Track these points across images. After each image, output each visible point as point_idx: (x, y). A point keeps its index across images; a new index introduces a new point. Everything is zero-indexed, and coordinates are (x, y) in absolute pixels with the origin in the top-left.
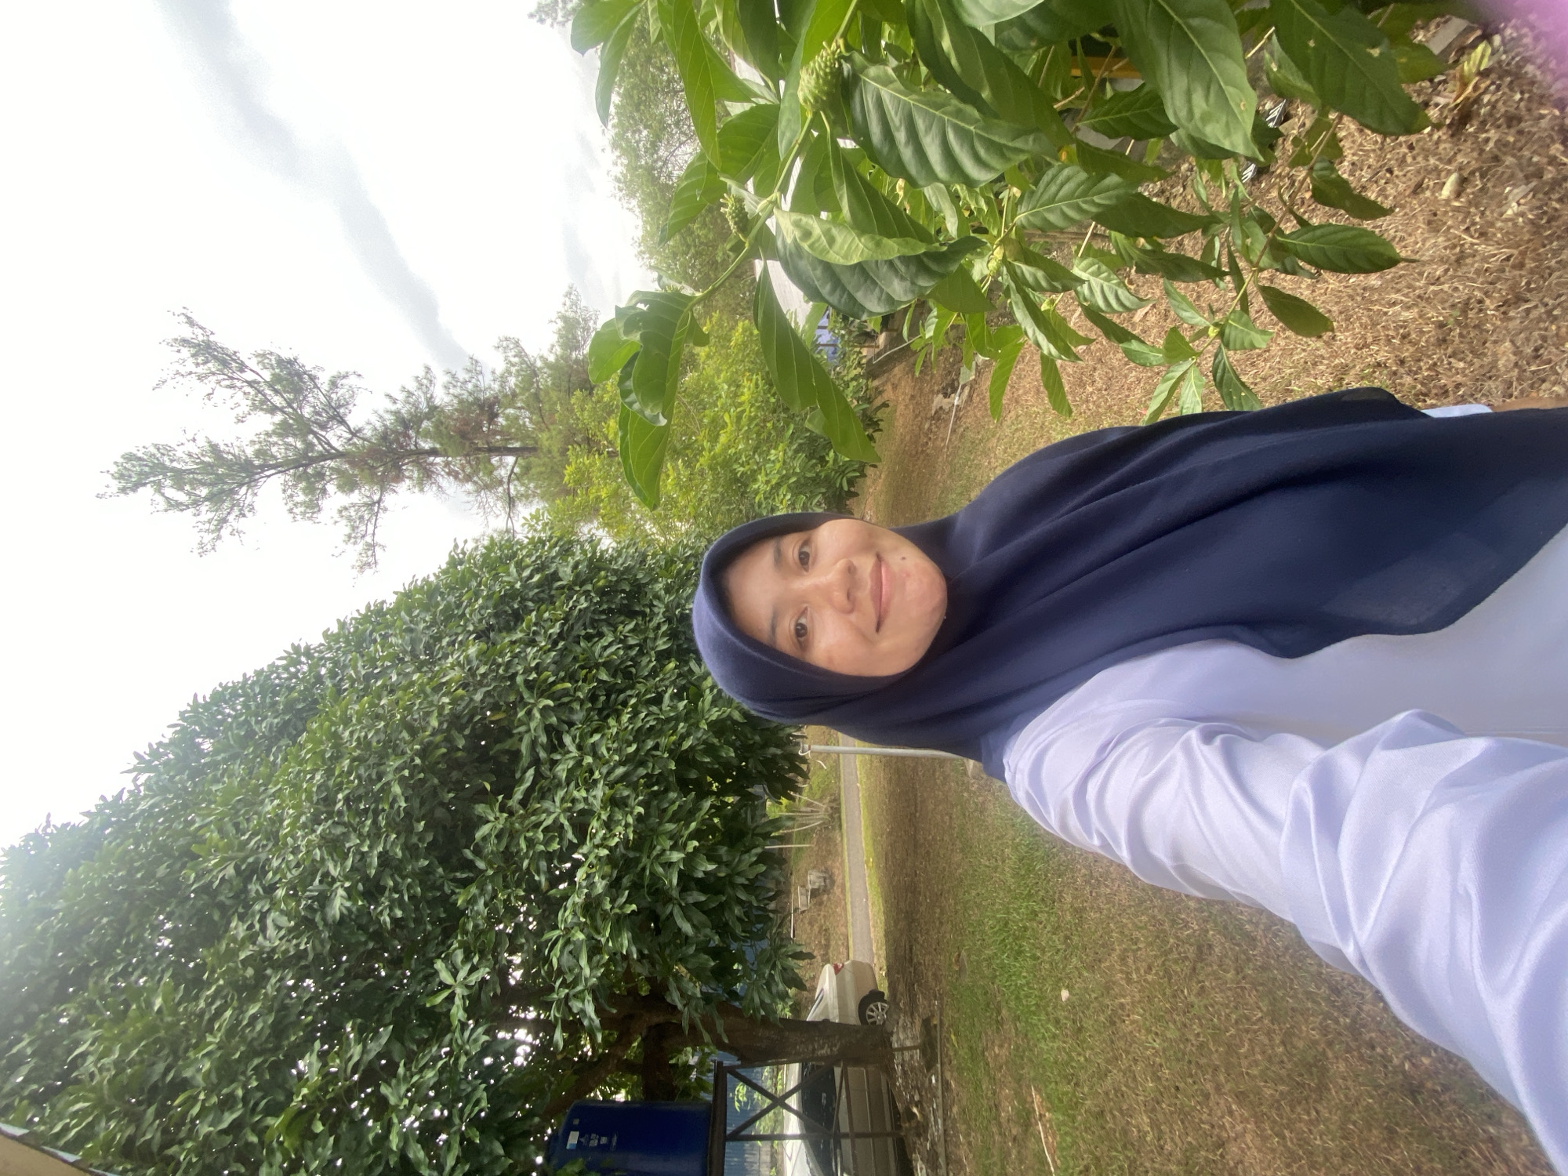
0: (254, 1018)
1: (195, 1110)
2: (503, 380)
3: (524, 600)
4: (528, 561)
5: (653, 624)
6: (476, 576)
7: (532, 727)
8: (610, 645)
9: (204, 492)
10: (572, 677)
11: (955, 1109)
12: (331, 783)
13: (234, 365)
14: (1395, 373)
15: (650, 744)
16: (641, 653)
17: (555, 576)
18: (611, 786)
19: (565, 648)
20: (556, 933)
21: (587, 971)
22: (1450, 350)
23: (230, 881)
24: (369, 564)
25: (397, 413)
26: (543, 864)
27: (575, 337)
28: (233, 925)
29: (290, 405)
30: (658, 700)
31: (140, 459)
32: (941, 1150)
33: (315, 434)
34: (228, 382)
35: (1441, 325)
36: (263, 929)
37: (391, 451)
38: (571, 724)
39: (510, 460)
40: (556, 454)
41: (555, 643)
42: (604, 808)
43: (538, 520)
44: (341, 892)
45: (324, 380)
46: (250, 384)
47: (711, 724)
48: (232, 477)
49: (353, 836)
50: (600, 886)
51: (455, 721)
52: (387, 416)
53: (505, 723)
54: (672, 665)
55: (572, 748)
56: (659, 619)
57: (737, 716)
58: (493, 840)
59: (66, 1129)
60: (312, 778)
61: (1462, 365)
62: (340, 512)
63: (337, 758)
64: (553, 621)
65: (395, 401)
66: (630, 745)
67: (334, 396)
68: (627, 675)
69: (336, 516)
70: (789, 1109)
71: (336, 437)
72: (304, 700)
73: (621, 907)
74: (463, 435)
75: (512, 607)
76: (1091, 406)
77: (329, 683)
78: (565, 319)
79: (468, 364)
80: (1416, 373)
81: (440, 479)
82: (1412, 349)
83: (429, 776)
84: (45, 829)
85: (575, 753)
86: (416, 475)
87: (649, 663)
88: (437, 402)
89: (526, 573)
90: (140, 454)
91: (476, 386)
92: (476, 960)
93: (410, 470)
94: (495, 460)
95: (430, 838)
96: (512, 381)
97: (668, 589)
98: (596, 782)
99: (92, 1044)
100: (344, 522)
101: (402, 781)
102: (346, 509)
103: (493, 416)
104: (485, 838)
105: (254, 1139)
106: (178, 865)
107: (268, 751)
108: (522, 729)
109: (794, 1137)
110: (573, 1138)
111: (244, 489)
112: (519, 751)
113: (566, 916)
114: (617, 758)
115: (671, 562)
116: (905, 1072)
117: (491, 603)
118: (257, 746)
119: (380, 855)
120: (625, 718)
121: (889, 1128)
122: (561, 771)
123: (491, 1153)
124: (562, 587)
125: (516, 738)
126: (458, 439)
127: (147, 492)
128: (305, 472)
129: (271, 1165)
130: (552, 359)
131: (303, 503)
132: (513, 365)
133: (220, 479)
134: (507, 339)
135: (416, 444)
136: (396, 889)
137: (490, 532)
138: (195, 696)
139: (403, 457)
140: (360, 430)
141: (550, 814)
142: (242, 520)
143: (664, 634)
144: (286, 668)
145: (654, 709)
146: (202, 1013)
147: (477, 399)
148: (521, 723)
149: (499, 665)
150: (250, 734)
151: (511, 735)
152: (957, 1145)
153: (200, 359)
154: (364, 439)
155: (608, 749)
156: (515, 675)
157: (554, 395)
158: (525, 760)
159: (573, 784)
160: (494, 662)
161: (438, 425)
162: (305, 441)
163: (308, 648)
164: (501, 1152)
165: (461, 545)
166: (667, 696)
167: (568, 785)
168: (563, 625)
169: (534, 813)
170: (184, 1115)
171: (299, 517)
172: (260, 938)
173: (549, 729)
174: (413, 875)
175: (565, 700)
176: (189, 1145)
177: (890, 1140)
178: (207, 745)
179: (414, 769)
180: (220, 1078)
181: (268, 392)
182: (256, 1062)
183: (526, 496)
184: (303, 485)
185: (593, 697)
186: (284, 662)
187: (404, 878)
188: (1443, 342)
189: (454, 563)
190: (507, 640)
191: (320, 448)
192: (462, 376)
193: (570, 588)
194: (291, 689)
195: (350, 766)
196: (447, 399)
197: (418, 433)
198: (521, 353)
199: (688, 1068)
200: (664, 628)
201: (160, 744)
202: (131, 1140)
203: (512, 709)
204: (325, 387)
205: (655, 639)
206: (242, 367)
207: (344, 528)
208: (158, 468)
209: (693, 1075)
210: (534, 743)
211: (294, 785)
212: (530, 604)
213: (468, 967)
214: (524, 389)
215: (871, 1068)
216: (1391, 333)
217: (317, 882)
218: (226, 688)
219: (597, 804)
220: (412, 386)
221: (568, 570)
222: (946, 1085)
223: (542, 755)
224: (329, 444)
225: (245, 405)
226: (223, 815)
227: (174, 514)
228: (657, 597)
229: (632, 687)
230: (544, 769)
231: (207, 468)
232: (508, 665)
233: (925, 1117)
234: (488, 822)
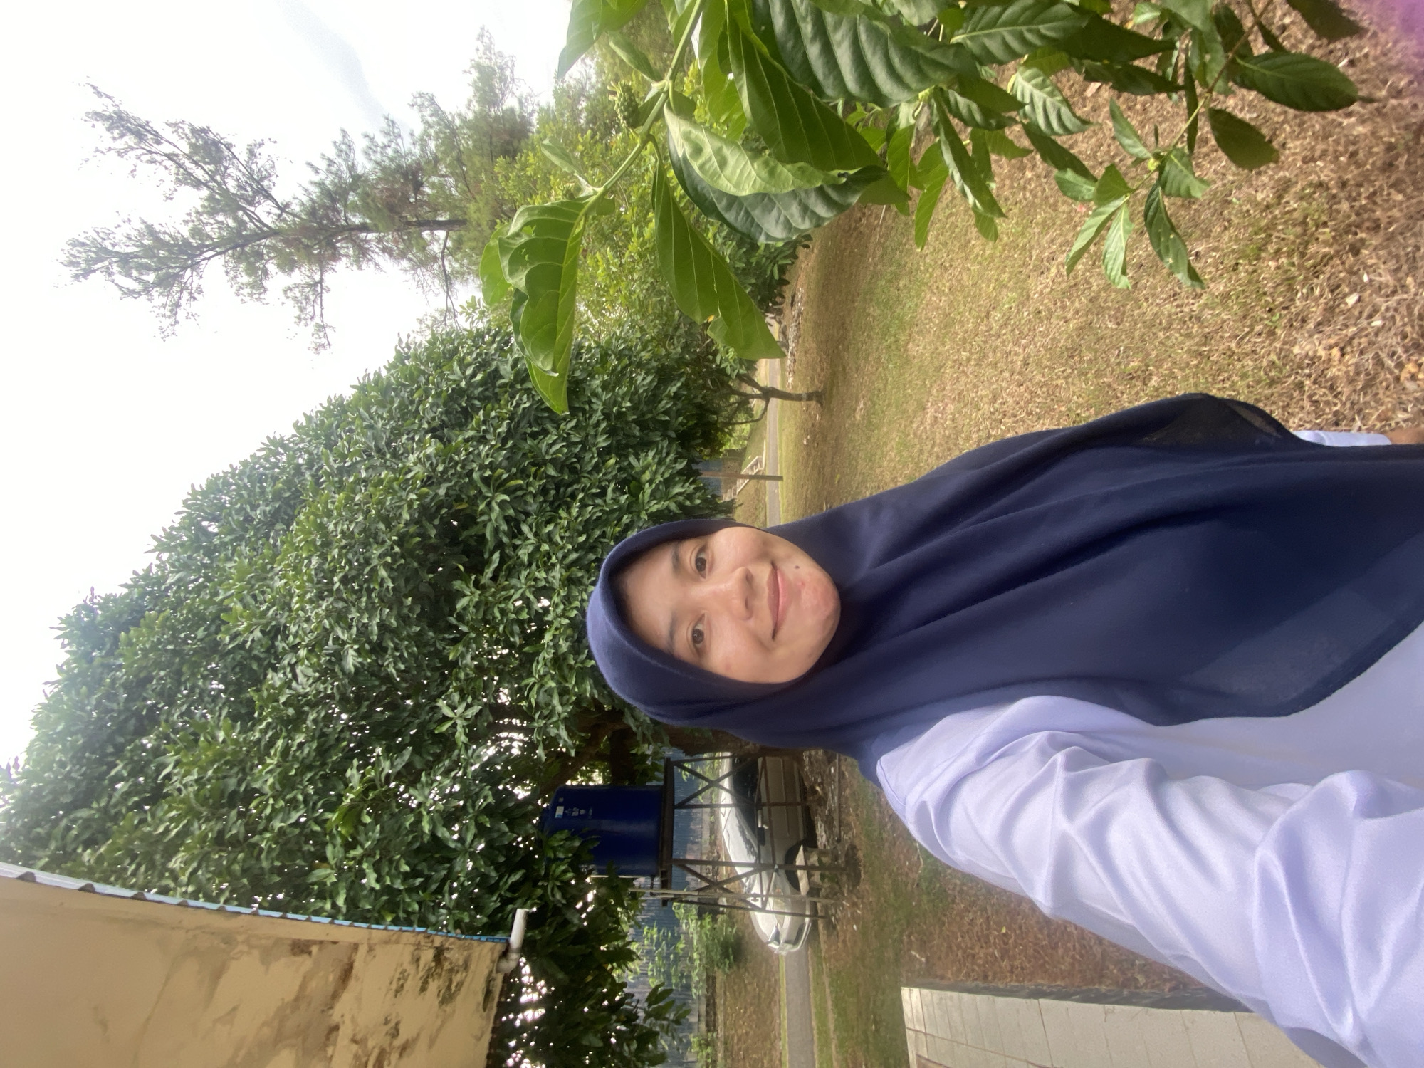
0: (301, 745)
1: (268, 811)
2: (423, 143)
3: (470, 398)
4: (469, 359)
5: (593, 420)
6: (423, 373)
7: (493, 517)
8: (555, 442)
9: (151, 277)
10: (523, 473)
11: (848, 791)
12: (326, 566)
13: (149, 136)
14: (1334, 196)
15: (597, 533)
16: (584, 449)
17: (496, 374)
18: (568, 567)
19: (514, 445)
20: (531, 681)
21: (559, 708)
22: (1392, 179)
23: (259, 640)
24: (322, 346)
25: (320, 184)
26: (516, 628)
27: (492, 89)
28: (269, 676)
29: (212, 179)
30: (603, 494)
31: (83, 244)
32: (836, 816)
33: (244, 210)
34: (147, 157)
35: (1390, 148)
36: (295, 677)
37: (322, 228)
38: (528, 514)
39: (441, 234)
40: (485, 226)
41: (504, 441)
42: (563, 586)
43: (475, 309)
44: (351, 652)
45: (241, 153)
46: (170, 156)
47: (651, 515)
48: (176, 260)
49: (353, 609)
50: (564, 646)
51: (426, 512)
52: (313, 189)
53: (469, 511)
54: (612, 461)
55: (530, 535)
56: (598, 416)
57: (673, 506)
58: (472, 610)
59: (167, 830)
60: (310, 562)
61: (1400, 197)
62: (285, 292)
63: (327, 544)
64: (500, 418)
65: (317, 171)
66: (580, 535)
67: (254, 167)
68: (573, 470)
69: (283, 298)
70: (723, 788)
71: (265, 212)
72: (289, 489)
73: (583, 662)
74: (392, 208)
75: (460, 405)
76: (1028, 194)
77: (308, 475)
78: (479, 67)
79: (384, 124)
80: (1355, 200)
81: (375, 256)
82: (1356, 172)
83: (409, 560)
84: (91, 600)
85: (532, 539)
86: (351, 252)
87: (591, 459)
88: (360, 171)
89: (469, 371)
90: (82, 240)
91: (397, 151)
92: (470, 700)
93: (344, 247)
94: (426, 234)
95: (418, 611)
96: (432, 145)
97: (605, 386)
98: (554, 565)
99: (174, 767)
100: (290, 303)
101: (386, 565)
102: (290, 289)
103: (418, 186)
104: (465, 608)
105: (317, 828)
106: (213, 628)
107: (267, 536)
108: (485, 518)
109: (726, 806)
110: (560, 811)
111: (188, 272)
112: (484, 535)
113: (538, 668)
114: (570, 547)
115: (604, 357)
116: (811, 763)
117: (441, 401)
118: (257, 530)
119: (378, 625)
120: (574, 512)
121: (799, 799)
122: (523, 554)
123: (499, 830)
124: (504, 385)
125: (480, 526)
126: (385, 211)
127: (97, 278)
128: (243, 252)
129: (335, 846)
130: (470, 116)
131: (247, 284)
132: (430, 126)
133: (163, 263)
134: (421, 95)
135: (346, 219)
136: (396, 649)
137: (431, 311)
138: (193, 486)
139: (334, 235)
140: (287, 205)
141: (517, 589)
142: (193, 303)
143: (604, 432)
144: (267, 459)
145: (598, 501)
146: (259, 740)
147: (399, 166)
148: (482, 513)
149: (457, 463)
150: (248, 519)
151: (477, 524)
152: (848, 814)
153: (116, 133)
154: (294, 215)
155: (562, 538)
156: (472, 471)
157: (477, 160)
158: (491, 545)
159: (534, 566)
160: (451, 459)
161: (365, 196)
162: (236, 219)
163: (282, 439)
164: (507, 829)
165: (405, 340)
166: (610, 490)
167: (530, 565)
168: (509, 424)
169: (505, 588)
170: (259, 815)
171: (247, 299)
172: (294, 684)
173: (508, 520)
174: (409, 637)
175: (520, 493)
176: (268, 835)
177: (799, 808)
178: (213, 528)
179: (394, 556)
180: (283, 786)
181: (188, 164)
182: (309, 775)
183: (461, 274)
184: (242, 266)
185: (544, 491)
186: (264, 453)
187: (402, 640)
188: (1389, 166)
189: (401, 358)
190: (460, 438)
191: (251, 226)
192: (381, 139)
193: (512, 385)
194: (275, 479)
195: (340, 555)
196: (369, 166)
197: (345, 206)
198: (437, 112)
199: (645, 757)
200: (603, 425)
201: (172, 528)
202: (221, 833)
203: (473, 501)
204: (243, 157)
205: (596, 436)
206: (158, 139)
207: (292, 310)
208: (102, 253)
209: (649, 763)
210: (496, 530)
211: (295, 568)
212: (477, 402)
213: (464, 705)
214: (445, 153)
215: (786, 758)
216: (1341, 148)
217: (330, 642)
218: (218, 478)
219: (556, 583)
220: (332, 153)
221: (508, 368)
222: (842, 775)
223: (505, 540)
224: (260, 221)
225: (169, 180)
226: (242, 589)
227: (129, 299)
228: (595, 395)
229: (578, 481)
230: (509, 551)
231: (148, 252)
232: (464, 464)
233: (826, 794)
234: (465, 595)
